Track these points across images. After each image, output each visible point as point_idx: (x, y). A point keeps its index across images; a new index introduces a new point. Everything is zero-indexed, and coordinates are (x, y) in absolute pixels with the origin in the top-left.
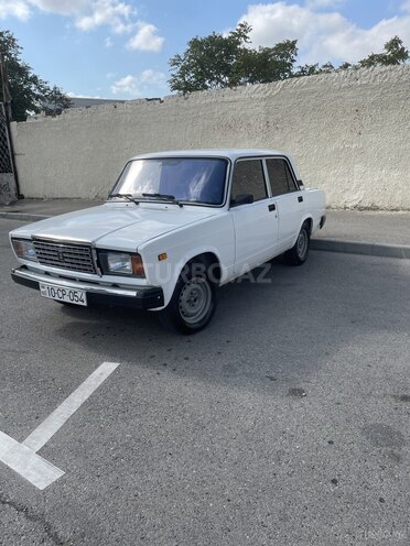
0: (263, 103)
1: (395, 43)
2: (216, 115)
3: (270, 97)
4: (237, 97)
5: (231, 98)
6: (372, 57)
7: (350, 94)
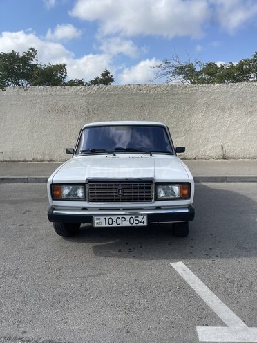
0: (85, 98)
1: (107, 73)
2: (50, 103)
3: (89, 95)
4: (66, 93)
5: (61, 93)
6: (96, 79)
7: (137, 97)
